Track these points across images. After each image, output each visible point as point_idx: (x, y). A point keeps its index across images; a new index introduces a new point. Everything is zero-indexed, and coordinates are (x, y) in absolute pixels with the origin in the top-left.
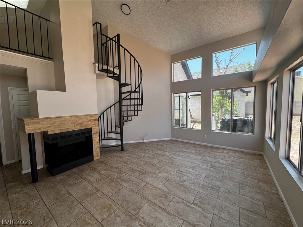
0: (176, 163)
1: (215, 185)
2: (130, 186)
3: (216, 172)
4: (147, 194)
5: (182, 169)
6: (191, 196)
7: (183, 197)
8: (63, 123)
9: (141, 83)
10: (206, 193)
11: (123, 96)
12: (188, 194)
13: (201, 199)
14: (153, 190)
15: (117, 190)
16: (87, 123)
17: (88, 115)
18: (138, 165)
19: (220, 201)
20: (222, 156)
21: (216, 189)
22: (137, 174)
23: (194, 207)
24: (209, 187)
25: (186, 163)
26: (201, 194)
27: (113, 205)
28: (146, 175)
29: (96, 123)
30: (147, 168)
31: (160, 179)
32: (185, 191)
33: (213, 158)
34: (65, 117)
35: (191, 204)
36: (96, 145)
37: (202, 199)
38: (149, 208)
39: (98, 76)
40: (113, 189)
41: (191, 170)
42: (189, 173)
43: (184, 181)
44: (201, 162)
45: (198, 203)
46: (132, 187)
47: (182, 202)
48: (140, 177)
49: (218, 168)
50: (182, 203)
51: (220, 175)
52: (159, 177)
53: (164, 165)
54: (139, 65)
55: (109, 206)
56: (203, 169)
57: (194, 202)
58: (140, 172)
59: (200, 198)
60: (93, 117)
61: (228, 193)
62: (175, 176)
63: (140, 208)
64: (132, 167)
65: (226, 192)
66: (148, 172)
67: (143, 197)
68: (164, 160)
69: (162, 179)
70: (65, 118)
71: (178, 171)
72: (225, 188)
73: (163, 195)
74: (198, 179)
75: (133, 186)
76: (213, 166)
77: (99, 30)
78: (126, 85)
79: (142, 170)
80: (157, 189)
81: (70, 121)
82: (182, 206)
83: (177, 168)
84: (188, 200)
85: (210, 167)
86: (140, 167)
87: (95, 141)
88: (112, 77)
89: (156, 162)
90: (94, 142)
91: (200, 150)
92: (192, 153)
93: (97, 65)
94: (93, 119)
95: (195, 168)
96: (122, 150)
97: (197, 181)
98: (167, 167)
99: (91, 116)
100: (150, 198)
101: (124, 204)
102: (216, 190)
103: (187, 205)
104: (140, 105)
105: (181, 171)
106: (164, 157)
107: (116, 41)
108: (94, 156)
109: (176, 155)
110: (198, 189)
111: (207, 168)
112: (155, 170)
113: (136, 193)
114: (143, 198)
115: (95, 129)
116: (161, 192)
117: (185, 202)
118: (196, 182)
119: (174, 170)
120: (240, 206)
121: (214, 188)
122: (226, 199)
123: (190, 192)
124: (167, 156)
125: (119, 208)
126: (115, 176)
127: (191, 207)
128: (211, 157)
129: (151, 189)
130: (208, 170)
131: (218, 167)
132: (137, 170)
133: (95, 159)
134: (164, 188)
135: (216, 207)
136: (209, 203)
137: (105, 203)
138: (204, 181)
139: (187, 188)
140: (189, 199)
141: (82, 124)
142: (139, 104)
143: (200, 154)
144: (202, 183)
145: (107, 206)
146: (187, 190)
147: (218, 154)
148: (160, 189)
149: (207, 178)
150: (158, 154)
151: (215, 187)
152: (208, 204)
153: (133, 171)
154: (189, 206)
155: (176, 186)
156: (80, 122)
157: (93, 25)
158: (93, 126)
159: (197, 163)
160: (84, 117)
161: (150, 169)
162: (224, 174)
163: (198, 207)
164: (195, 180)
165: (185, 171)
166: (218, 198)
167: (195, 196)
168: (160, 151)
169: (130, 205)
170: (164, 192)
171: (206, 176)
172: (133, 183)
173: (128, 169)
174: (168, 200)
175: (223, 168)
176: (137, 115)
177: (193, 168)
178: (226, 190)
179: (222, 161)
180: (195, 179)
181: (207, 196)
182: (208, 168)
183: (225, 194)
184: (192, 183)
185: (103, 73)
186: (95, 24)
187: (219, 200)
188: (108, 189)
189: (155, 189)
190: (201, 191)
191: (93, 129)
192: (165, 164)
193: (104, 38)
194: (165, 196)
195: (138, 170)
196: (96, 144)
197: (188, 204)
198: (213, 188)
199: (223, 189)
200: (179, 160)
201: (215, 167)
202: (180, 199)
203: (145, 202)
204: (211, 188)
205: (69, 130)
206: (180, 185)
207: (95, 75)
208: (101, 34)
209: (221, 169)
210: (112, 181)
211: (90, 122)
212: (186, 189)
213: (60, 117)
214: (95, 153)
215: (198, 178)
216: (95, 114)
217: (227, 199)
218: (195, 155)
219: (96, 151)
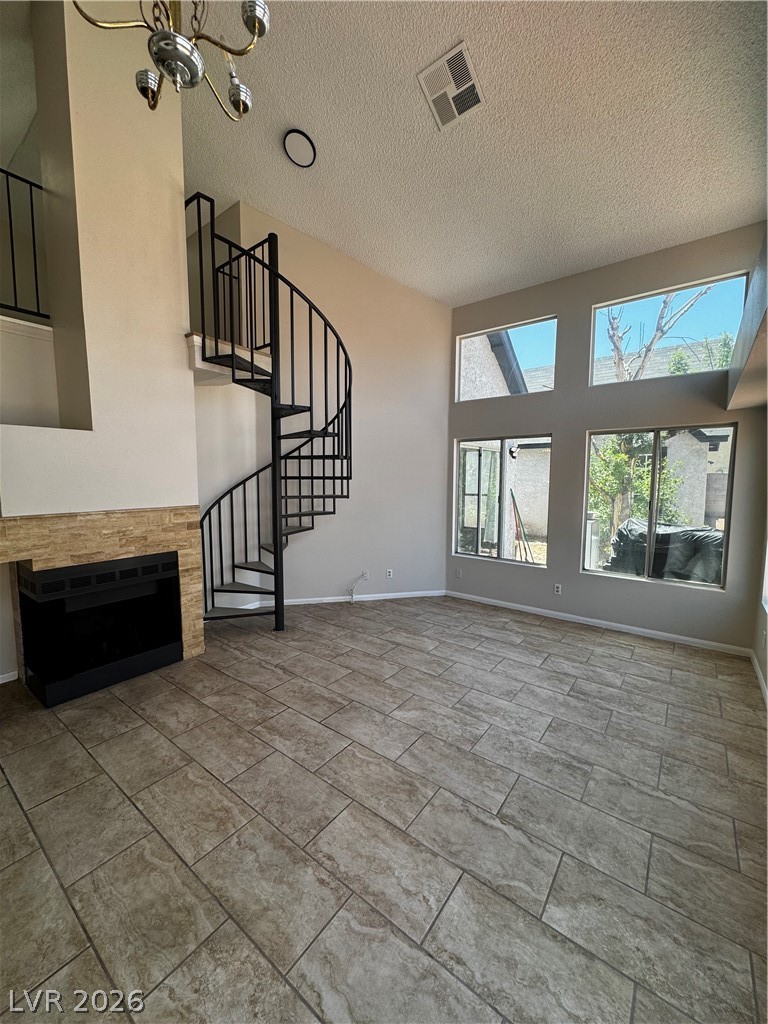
0: (454, 678)
1: (579, 756)
2: (296, 751)
3: (586, 712)
4: (348, 780)
5: (473, 697)
6: (495, 790)
7: (467, 792)
8: (80, 535)
9: (344, 405)
10: (545, 783)
11: (286, 446)
12: (485, 783)
13: (525, 802)
14: (372, 767)
15: (252, 761)
16: (163, 536)
17: (164, 510)
18: (327, 678)
19: (589, 809)
20: (612, 657)
21: (579, 769)
22: (321, 710)
23: (502, 826)
24: (556, 761)
25: (490, 678)
26: (528, 784)
27: (236, 811)
28: (353, 714)
29: (195, 537)
30: (357, 689)
31: (396, 730)
32: (475, 774)
33: (581, 663)
34: (89, 514)
35: (493, 817)
36: (191, 610)
37: (532, 803)
38: (353, 824)
39: (200, 378)
40: (238, 757)
41: (503, 703)
42: (496, 711)
43: (476, 740)
44: (538, 676)
45: (515, 813)
46: (302, 755)
47: (462, 808)
48: (332, 721)
49: (595, 697)
50: (462, 811)
51: (599, 723)
52: (394, 721)
53: (416, 684)
54: (340, 343)
55: (221, 814)
56: (544, 702)
57: (504, 811)
58: (332, 702)
59: (525, 797)
60: (183, 515)
61: (617, 784)
62: (449, 722)
63: (323, 824)
64: (307, 685)
65: (611, 782)
66: (359, 705)
67: (338, 790)
68: (418, 667)
69: (405, 730)
70: (88, 517)
71: (458, 706)
72: (610, 767)
73: (404, 782)
74: (521, 733)
75: (306, 750)
76: (577, 692)
77: (206, 220)
78: (294, 410)
79: (340, 695)
80: (384, 764)
81: (104, 527)
82: (461, 823)
83: (456, 694)
84: (483, 805)
85: (568, 695)
86: (334, 687)
87: (189, 597)
88: (248, 384)
89: (387, 670)
90: (183, 600)
91: (538, 636)
92: (513, 645)
93: (197, 340)
94: (184, 524)
95: (515, 695)
96: (279, 626)
97: (520, 741)
98: (425, 689)
99: (176, 511)
100: (359, 792)
101: (273, 808)
102: (579, 772)
103: (477, 820)
104: (342, 478)
105: (470, 706)
106: (416, 656)
107: (267, 261)
108: (185, 646)
109: (457, 650)
110: (521, 768)
111: (556, 699)
112: (384, 699)
113: (314, 773)
114: (336, 792)
115: (189, 557)
116: (398, 773)
117: (473, 809)
118: (516, 744)
119: (445, 702)
120: (652, 830)
121: (576, 766)
122: (610, 805)
123: (493, 777)
124: (428, 653)
125: (255, 821)
126: (251, 715)
127: (492, 827)
128: (574, 661)
129: (363, 760)
130: (561, 704)
131: (594, 694)
132: (323, 698)
133: (186, 655)
134: (406, 761)
135: (573, 829)
136: (552, 815)
137: (209, 804)
138: (542, 741)
139: (484, 765)
140: (487, 802)
141: (145, 538)
142: (338, 474)
143: (536, 651)
144: (535, 747)
145: (216, 814)
146: (482, 769)
147: (599, 650)
148: (395, 764)
149: (555, 730)
150: (398, 644)
151: (579, 762)
152: (549, 820)
153: (311, 698)
154: (484, 824)
155: (447, 756)
156: (137, 533)
157: (187, 203)
158: (183, 547)
159: (526, 680)
160: (151, 515)
161: (366, 694)
162: (614, 719)
163: (515, 828)
164: (513, 738)
165: (482, 706)
166: (586, 799)
167: (508, 790)
168: (404, 634)
169: (291, 813)
170: (407, 774)
171: (550, 725)
172: (306, 741)
173: (295, 692)
174: (418, 801)
175: (610, 699)
176: (334, 513)
177: (511, 695)
178: (615, 775)
179: (610, 676)
180: (515, 733)
181: (548, 791)
182: (561, 698)
183: (610, 788)
184: (501, 748)
185: (216, 369)
186: (194, 199)
187: (585, 807)
188: (224, 757)
189: (379, 764)
190: (529, 773)
191: (183, 556)
192: (418, 679)
193: (222, 249)
194: (407, 787)
195: (327, 696)
196: (191, 606)
197: (482, 817)
198: (569, 766)
199: (604, 771)
200: (466, 665)
201: (585, 694)
202: (457, 800)
203: (340, 803)
204: (563, 764)
205: (102, 558)
206: (463, 752)
207: (190, 375)
208: (214, 236)
209: (603, 703)
210: (239, 730)
211: (172, 534)
212: (480, 767)
213: (72, 516)
214: (186, 637)
215: (524, 730)
216: (191, 507)
217: (615, 804)
218: (520, 653)
219: (193, 629)
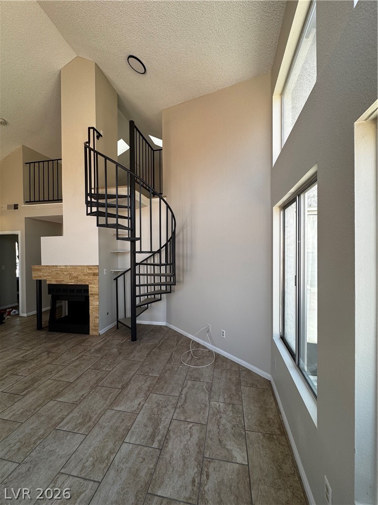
8: (58, 273)
16: (83, 277)
17: (84, 266)
29: (96, 280)
34: (60, 266)
36: (94, 313)
60: (91, 269)
81: (65, 271)
87: (93, 307)
90: (90, 307)
94: (91, 273)
96: (133, 338)
99: (89, 267)
108: (90, 329)
115: (93, 289)
133: (91, 332)
141: (77, 277)
156: (75, 275)
158: (91, 283)
160: (80, 268)
191: (91, 287)
196: (94, 311)
205: (64, 283)
211: (87, 277)
213: (56, 266)
216: (94, 266)
219: (94, 322)
